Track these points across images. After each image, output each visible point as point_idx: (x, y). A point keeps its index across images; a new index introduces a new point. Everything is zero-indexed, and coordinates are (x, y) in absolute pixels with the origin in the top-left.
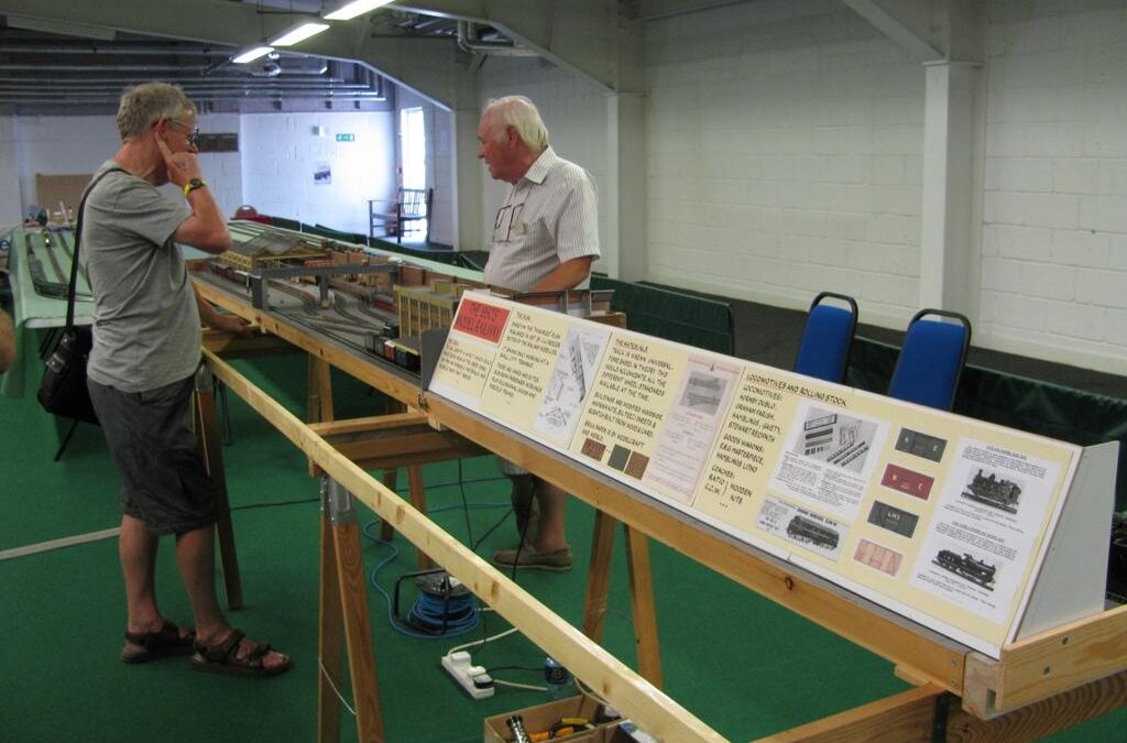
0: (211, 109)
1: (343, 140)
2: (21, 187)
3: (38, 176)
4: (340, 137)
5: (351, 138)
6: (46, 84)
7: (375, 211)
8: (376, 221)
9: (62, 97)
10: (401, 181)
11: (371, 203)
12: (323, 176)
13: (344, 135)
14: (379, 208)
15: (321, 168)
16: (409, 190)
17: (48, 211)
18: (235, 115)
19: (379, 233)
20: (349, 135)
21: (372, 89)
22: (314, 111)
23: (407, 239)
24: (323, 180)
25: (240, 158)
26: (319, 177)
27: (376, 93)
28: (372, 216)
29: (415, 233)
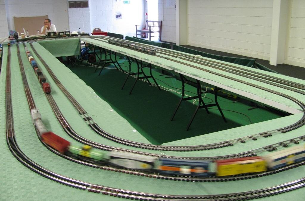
1: (126, 3)
2: (8, 22)
3: (14, 18)
4: (125, 2)
5: (129, 2)
7: (137, 29)
8: (138, 33)
10: (147, 18)
11: (136, 26)
12: (118, 16)
13: (126, 1)
14: (139, 28)
15: (118, 13)
16: (150, 21)
17: (18, 33)
19: (139, 37)
20: (128, 1)
23: (153, 40)
24: (119, 17)
25: (89, 10)
26: (117, 16)
28: (137, 31)
29: (155, 38)
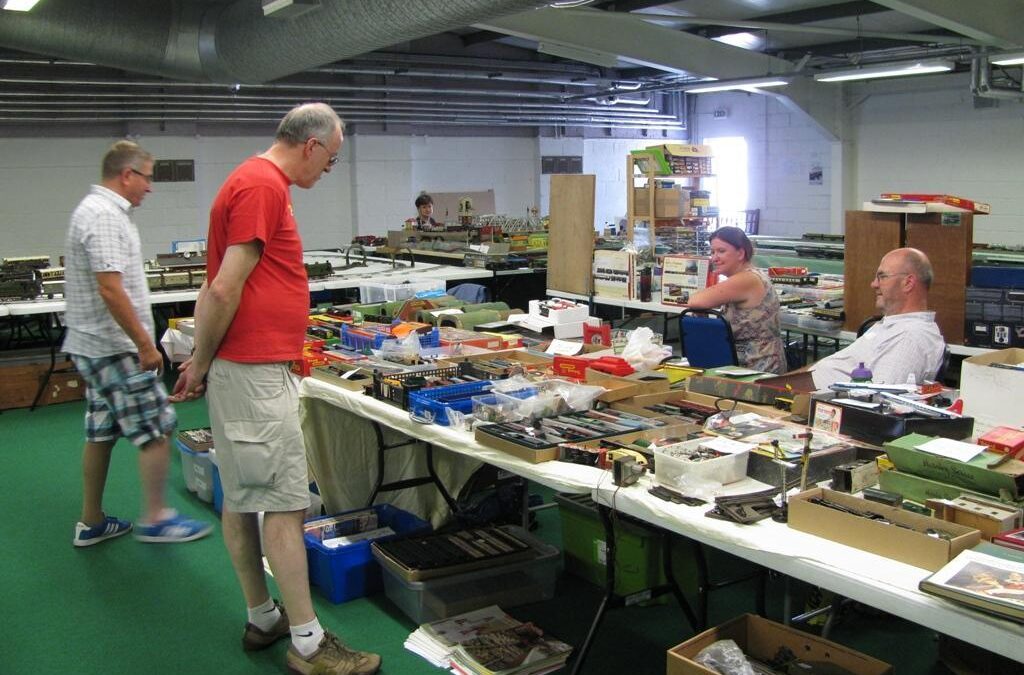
0: (563, 133)
6: (440, 106)
9: (453, 119)
18: (580, 139)
21: (678, 120)
22: (633, 138)
27: (680, 123)
